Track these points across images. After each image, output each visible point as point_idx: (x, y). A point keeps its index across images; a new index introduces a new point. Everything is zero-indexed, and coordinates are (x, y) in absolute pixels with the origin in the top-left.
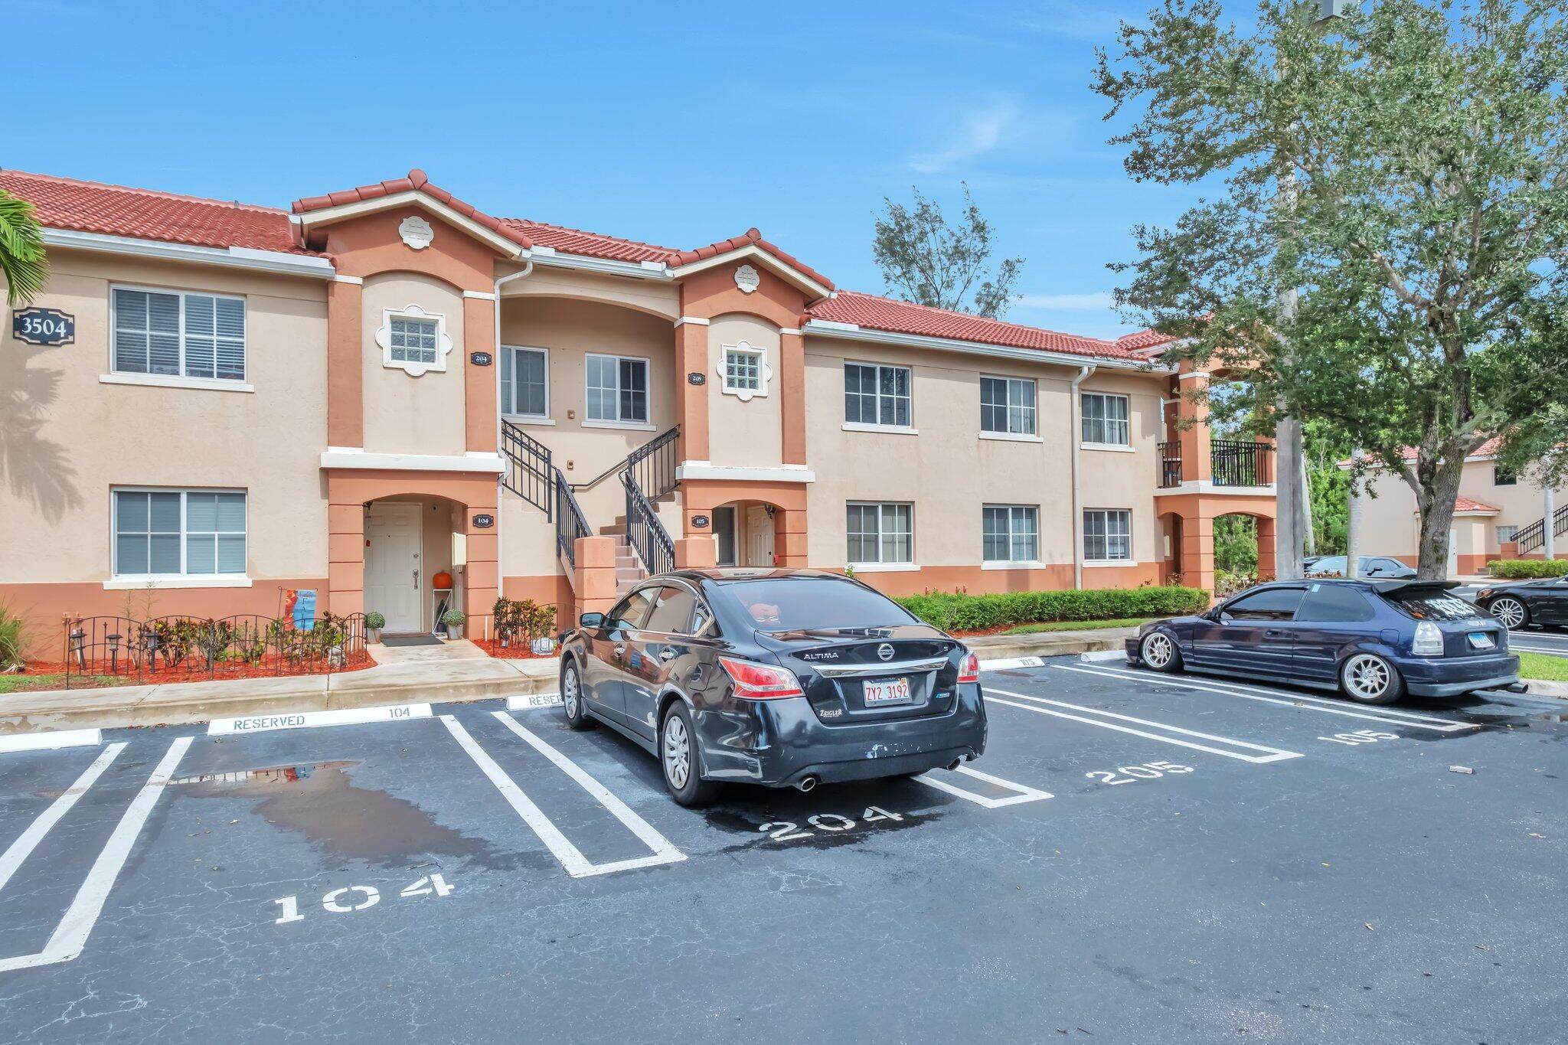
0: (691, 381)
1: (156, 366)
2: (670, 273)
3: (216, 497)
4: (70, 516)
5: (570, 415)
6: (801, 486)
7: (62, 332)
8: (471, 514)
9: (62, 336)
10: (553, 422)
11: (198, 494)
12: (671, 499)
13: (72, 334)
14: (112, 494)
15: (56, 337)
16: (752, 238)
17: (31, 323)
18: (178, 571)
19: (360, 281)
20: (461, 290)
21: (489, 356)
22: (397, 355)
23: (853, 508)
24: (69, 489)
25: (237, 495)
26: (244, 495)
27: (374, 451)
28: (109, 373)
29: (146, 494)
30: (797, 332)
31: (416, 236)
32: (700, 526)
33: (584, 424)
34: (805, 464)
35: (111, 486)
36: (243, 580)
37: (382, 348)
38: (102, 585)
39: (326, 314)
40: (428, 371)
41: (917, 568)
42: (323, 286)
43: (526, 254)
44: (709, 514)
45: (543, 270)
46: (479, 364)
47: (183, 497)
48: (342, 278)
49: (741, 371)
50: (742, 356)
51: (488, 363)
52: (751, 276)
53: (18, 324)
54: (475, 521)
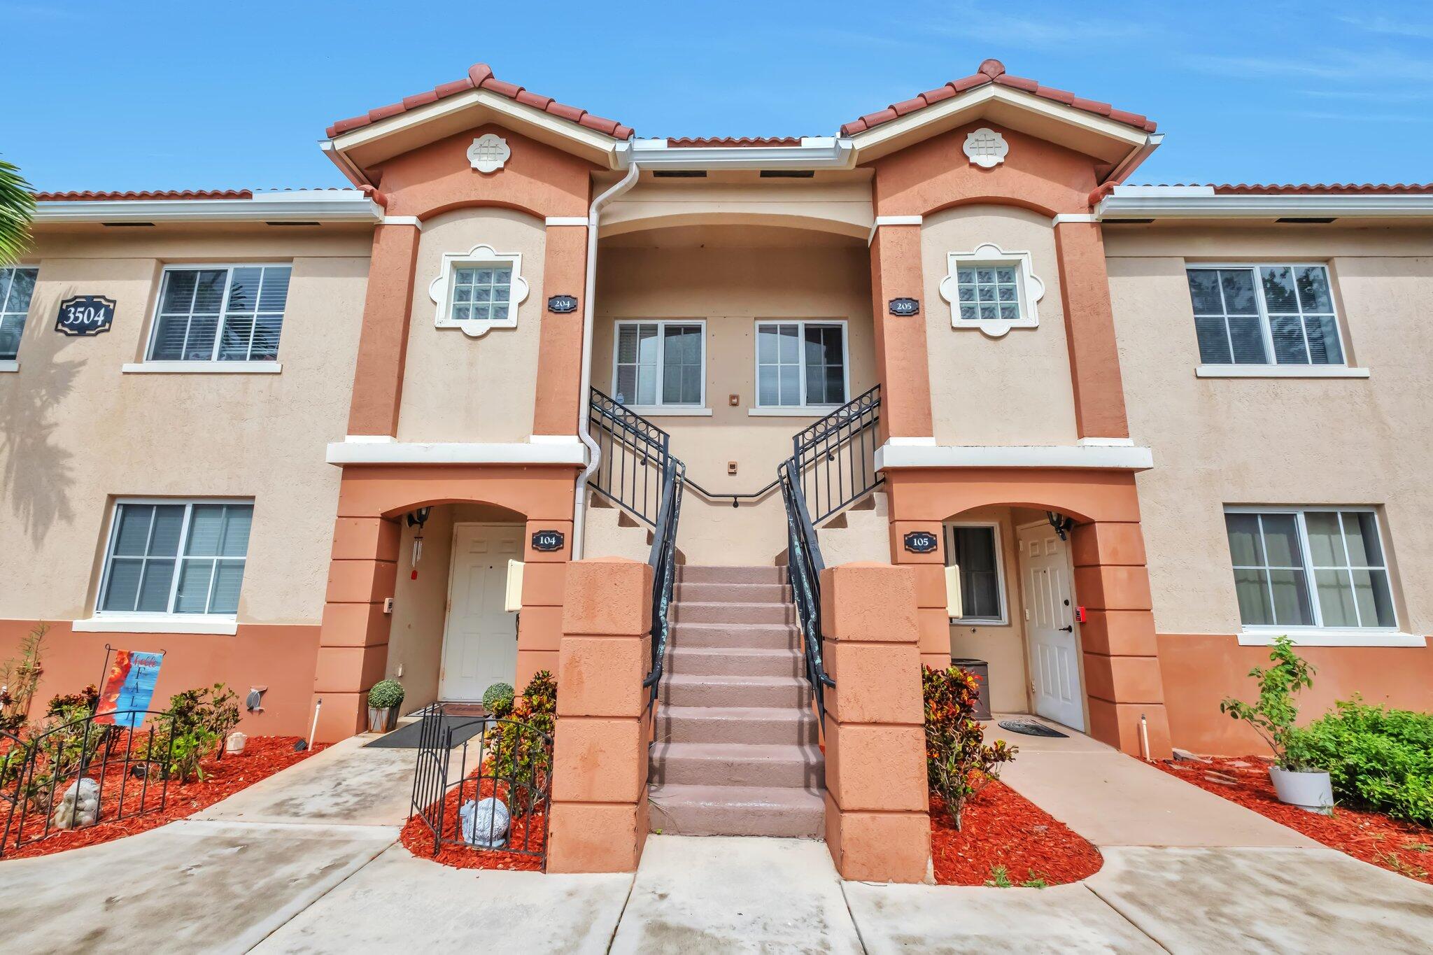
0: (894, 312)
1: (192, 351)
2: (847, 144)
3: (224, 510)
5: (734, 401)
7: (100, 319)
8: (531, 528)
9: (99, 323)
10: (709, 412)
11: (204, 507)
12: (869, 504)
13: (110, 323)
14: (115, 508)
15: (93, 326)
16: (993, 72)
17: (74, 313)
18: (164, 609)
19: (414, 221)
20: (541, 218)
21: (573, 300)
22: (460, 312)
23: (1239, 520)
24: (63, 500)
25: (242, 507)
26: (252, 507)
27: (411, 440)
28: (139, 362)
29: (151, 506)
30: (1086, 217)
31: (487, 156)
32: (921, 550)
33: (752, 412)
34: (1127, 436)
35: (114, 497)
36: (226, 624)
37: (435, 303)
38: (70, 624)
39: (365, 270)
40: (492, 330)
41: (1411, 640)
44: (937, 530)
45: (654, 177)
46: (558, 311)
47: (188, 511)
48: (388, 220)
49: (987, 294)
50: (986, 270)
51: (573, 309)
52: (990, 144)
53: (63, 315)
54: (536, 541)
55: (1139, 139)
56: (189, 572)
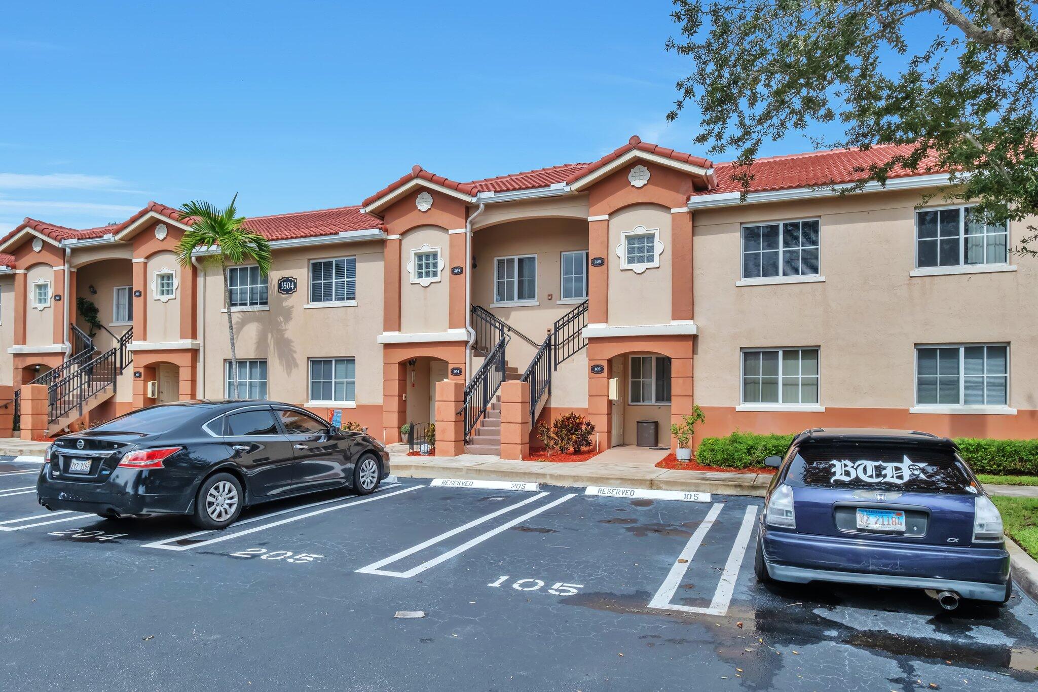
0: (593, 264)
1: (325, 298)
2: (567, 189)
3: (346, 361)
4: (294, 371)
6: (693, 338)
7: (293, 287)
8: (450, 367)
10: (538, 304)
11: (339, 360)
13: (296, 288)
14: (309, 362)
15: (291, 290)
16: (635, 143)
17: (284, 285)
18: (331, 399)
19: (399, 237)
20: (448, 230)
21: (461, 269)
22: (419, 275)
23: (749, 354)
24: (294, 359)
25: (351, 360)
26: (355, 360)
27: (406, 333)
28: (308, 303)
29: (321, 361)
30: (685, 210)
31: (424, 203)
32: (598, 372)
33: (559, 302)
34: (694, 319)
35: (308, 358)
36: (351, 404)
37: (410, 273)
38: (304, 405)
39: (383, 258)
40: (432, 283)
41: (823, 409)
42: (381, 243)
43: (474, 200)
44: (605, 363)
45: (491, 207)
46: (456, 274)
47: (334, 362)
48: (389, 237)
49: (640, 250)
50: (640, 238)
51: (461, 273)
52: (641, 174)
53: (280, 286)
54: (452, 372)
55: (702, 172)
56: (337, 385)
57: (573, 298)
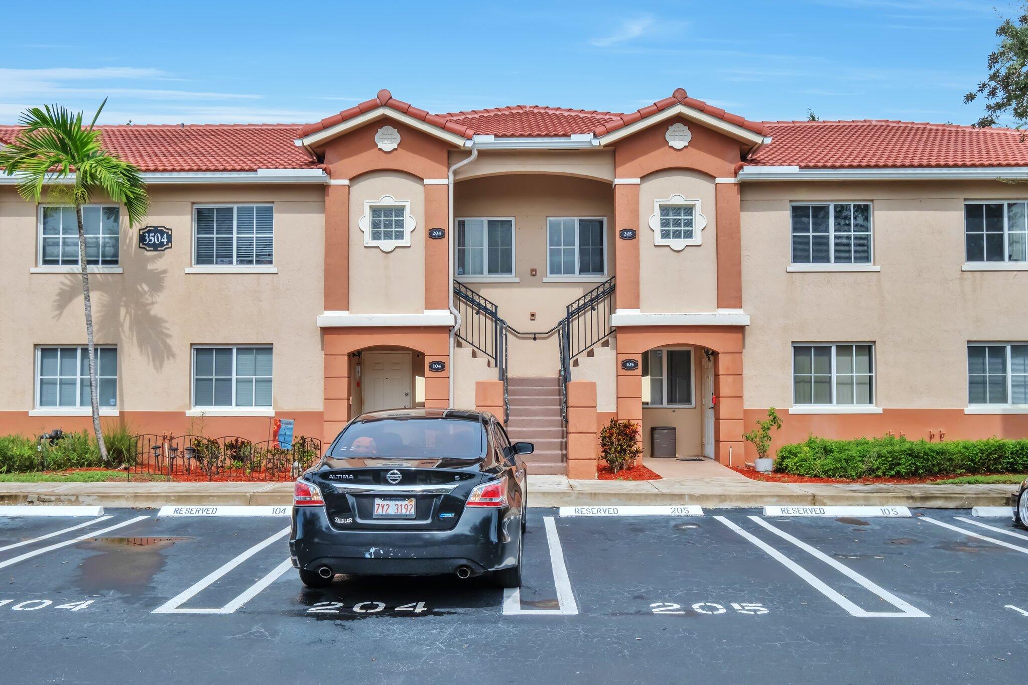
0: (622, 237)
1: (220, 259)
2: (596, 143)
3: (254, 350)
4: (168, 365)
5: (533, 273)
6: (740, 329)
7: (165, 240)
8: (428, 360)
9: (165, 243)
10: (517, 280)
11: (244, 349)
12: (606, 344)
13: (171, 242)
14: (193, 350)
15: (162, 244)
16: (680, 97)
17: (149, 237)
18: (231, 404)
19: (346, 182)
20: (422, 179)
21: (443, 231)
22: (376, 236)
23: (800, 350)
24: (167, 347)
25: (267, 349)
26: (272, 349)
27: (357, 313)
28: (191, 266)
29: (213, 349)
30: (732, 180)
31: (387, 141)
32: (630, 369)
33: (545, 280)
34: (741, 307)
35: (192, 345)
36: (268, 411)
37: (363, 232)
38: (184, 413)
39: (323, 210)
40: (397, 247)
41: (879, 410)
42: (321, 189)
43: (469, 144)
44: (639, 359)
45: (485, 154)
46: (435, 238)
47: (234, 351)
48: (333, 182)
49: (677, 223)
50: (677, 209)
51: (443, 236)
52: (681, 133)
53: (142, 239)
54: (431, 367)
55: (758, 139)
56: (241, 385)
57: (562, 275)
